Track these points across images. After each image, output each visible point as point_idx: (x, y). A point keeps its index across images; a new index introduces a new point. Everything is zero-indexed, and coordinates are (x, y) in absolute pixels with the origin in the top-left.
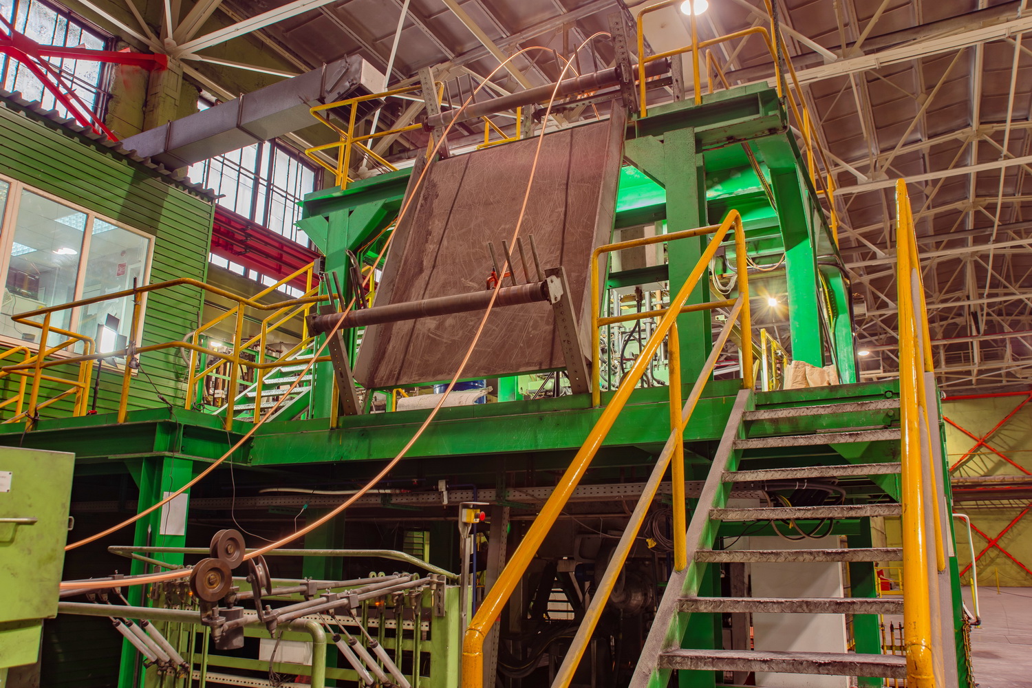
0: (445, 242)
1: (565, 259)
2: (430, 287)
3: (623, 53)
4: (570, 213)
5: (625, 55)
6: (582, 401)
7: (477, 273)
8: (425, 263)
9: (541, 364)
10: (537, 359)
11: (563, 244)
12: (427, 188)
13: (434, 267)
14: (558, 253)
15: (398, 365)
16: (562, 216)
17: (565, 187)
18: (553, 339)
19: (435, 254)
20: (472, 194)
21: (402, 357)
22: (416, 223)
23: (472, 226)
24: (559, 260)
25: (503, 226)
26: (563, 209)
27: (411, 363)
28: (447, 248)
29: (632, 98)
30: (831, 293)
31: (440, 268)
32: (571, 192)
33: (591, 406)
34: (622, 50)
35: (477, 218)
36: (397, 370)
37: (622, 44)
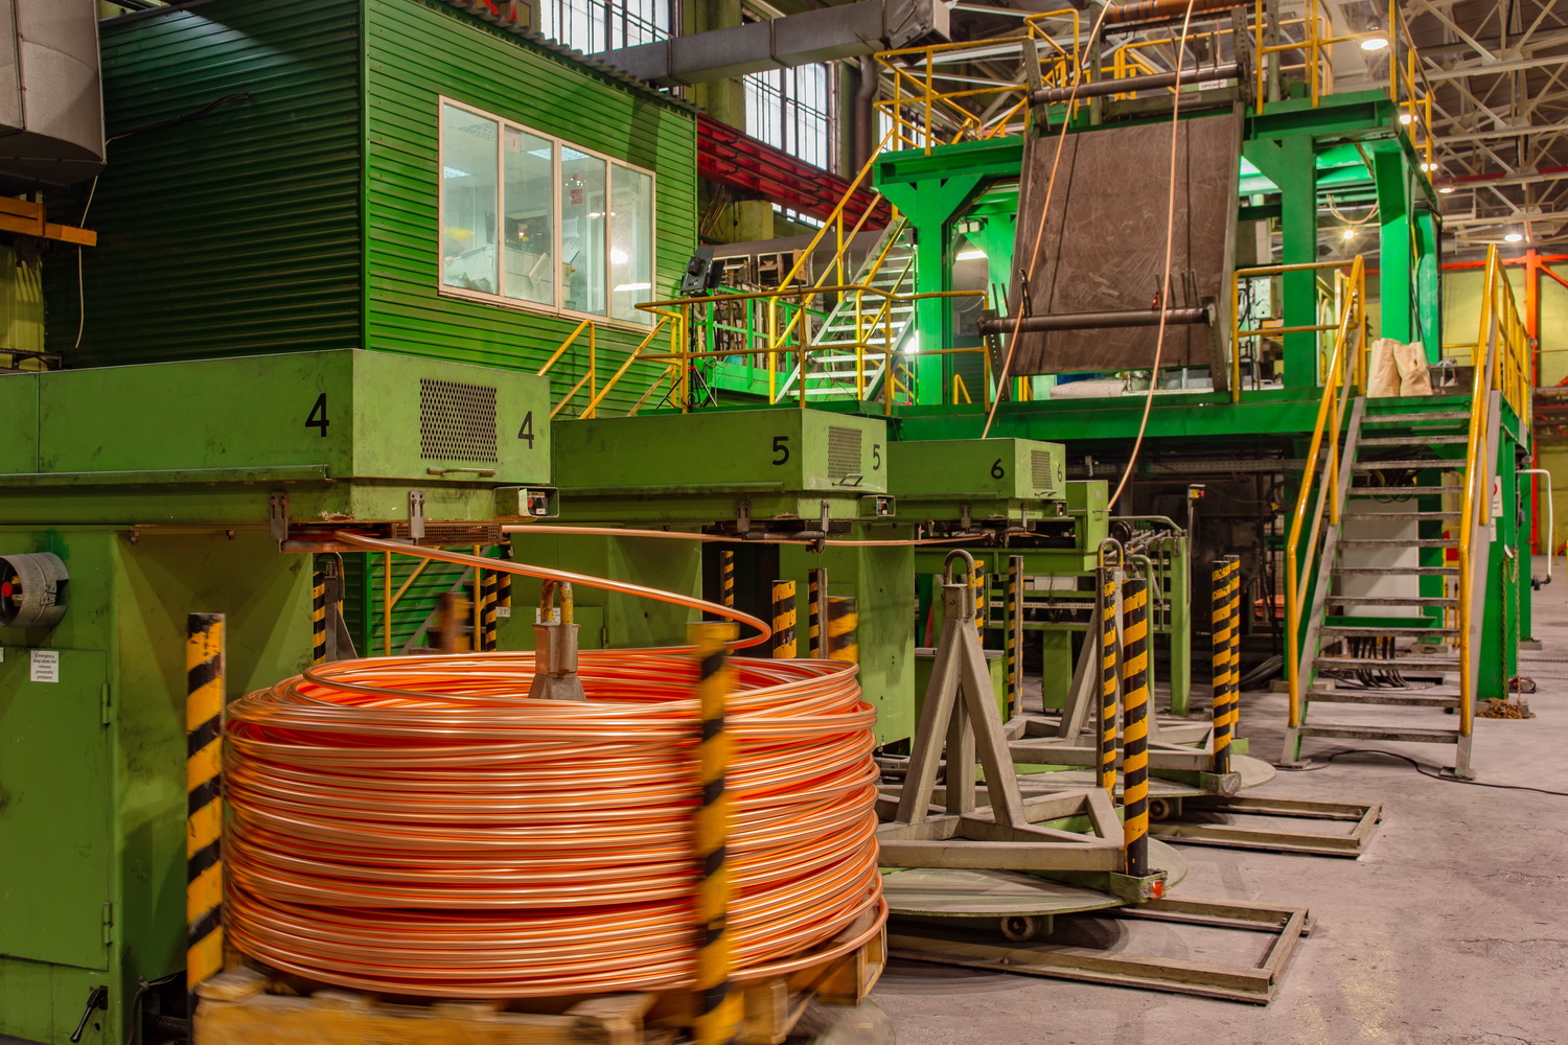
0: (1066, 233)
1: (1192, 263)
2: (1057, 280)
3: (1243, 47)
4: (1193, 215)
5: (1246, 49)
6: (1224, 398)
7: (1105, 269)
8: (1047, 254)
9: (1179, 361)
10: (1175, 357)
11: (1189, 247)
12: (1034, 169)
13: (1058, 258)
14: (1185, 256)
15: (1038, 355)
16: (1185, 217)
17: (1185, 186)
18: (1189, 339)
19: (1057, 245)
20: (1086, 182)
21: (1040, 347)
22: (1030, 208)
23: (1093, 217)
24: (1186, 264)
25: (1125, 222)
26: (1186, 210)
27: (1051, 353)
28: (1069, 240)
29: (1248, 91)
30: (1419, 232)
31: (1064, 260)
32: (1193, 192)
33: (1232, 401)
34: (1243, 44)
35: (1096, 210)
36: (1038, 359)
37: (1243, 38)
